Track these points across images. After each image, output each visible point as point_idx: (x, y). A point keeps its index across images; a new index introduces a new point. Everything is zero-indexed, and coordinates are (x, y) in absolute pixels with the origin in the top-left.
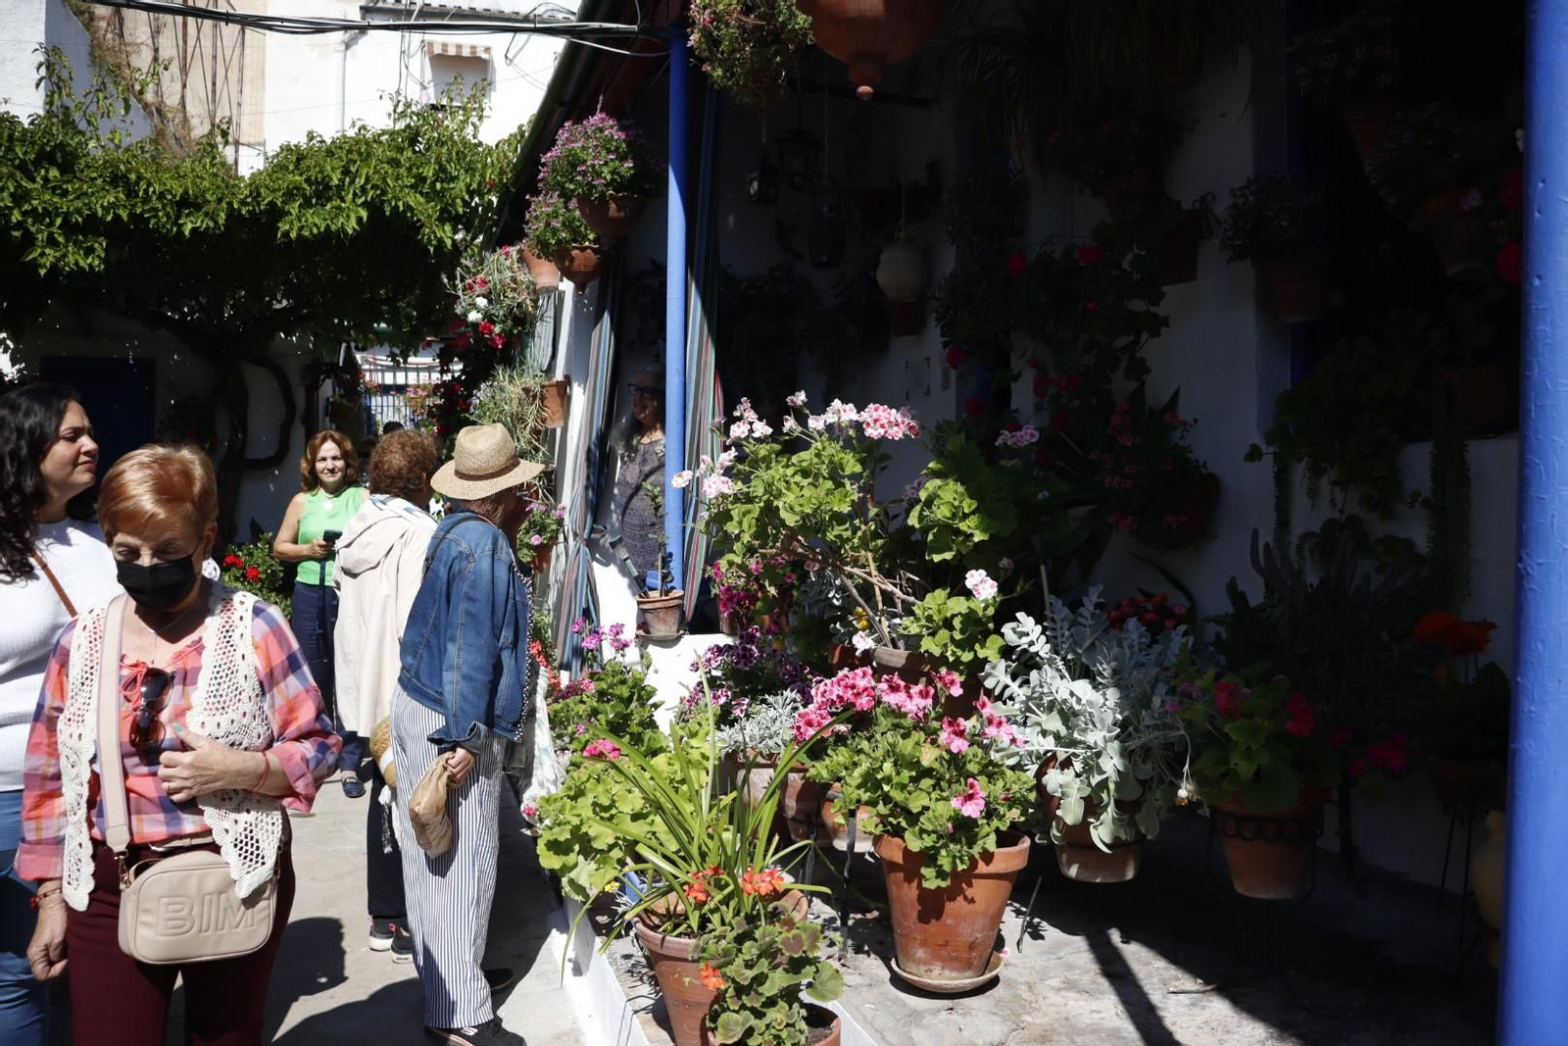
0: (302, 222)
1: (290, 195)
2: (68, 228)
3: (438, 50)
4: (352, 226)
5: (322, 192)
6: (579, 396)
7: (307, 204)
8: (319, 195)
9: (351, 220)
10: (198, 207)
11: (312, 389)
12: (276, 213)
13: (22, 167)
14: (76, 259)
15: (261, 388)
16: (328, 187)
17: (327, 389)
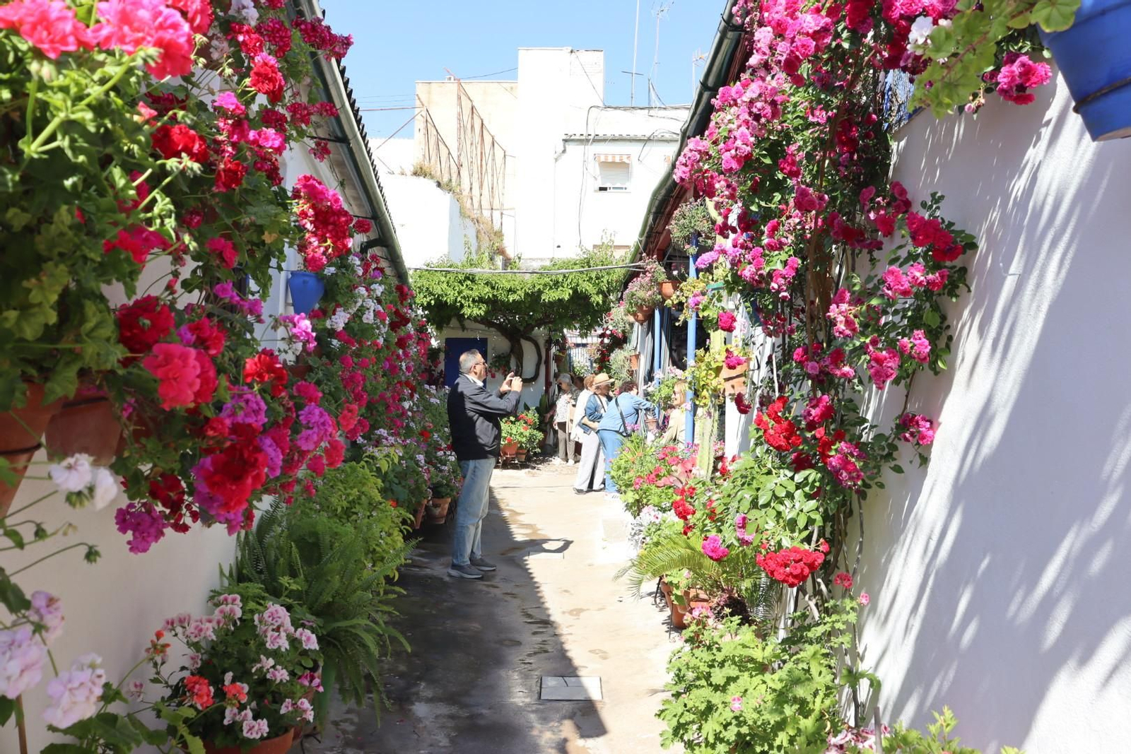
0: (549, 296)
1: (545, 285)
2: (474, 301)
3: (603, 159)
4: (567, 297)
5: (557, 284)
6: (642, 358)
7: (551, 288)
8: (555, 285)
9: (566, 294)
10: (515, 292)
11: (548, 350)
12: (540, 292)
13: (460, 282)
14: (476, 312)
15: (527, 347)
16: (558, 282)
17: (554, 350)
